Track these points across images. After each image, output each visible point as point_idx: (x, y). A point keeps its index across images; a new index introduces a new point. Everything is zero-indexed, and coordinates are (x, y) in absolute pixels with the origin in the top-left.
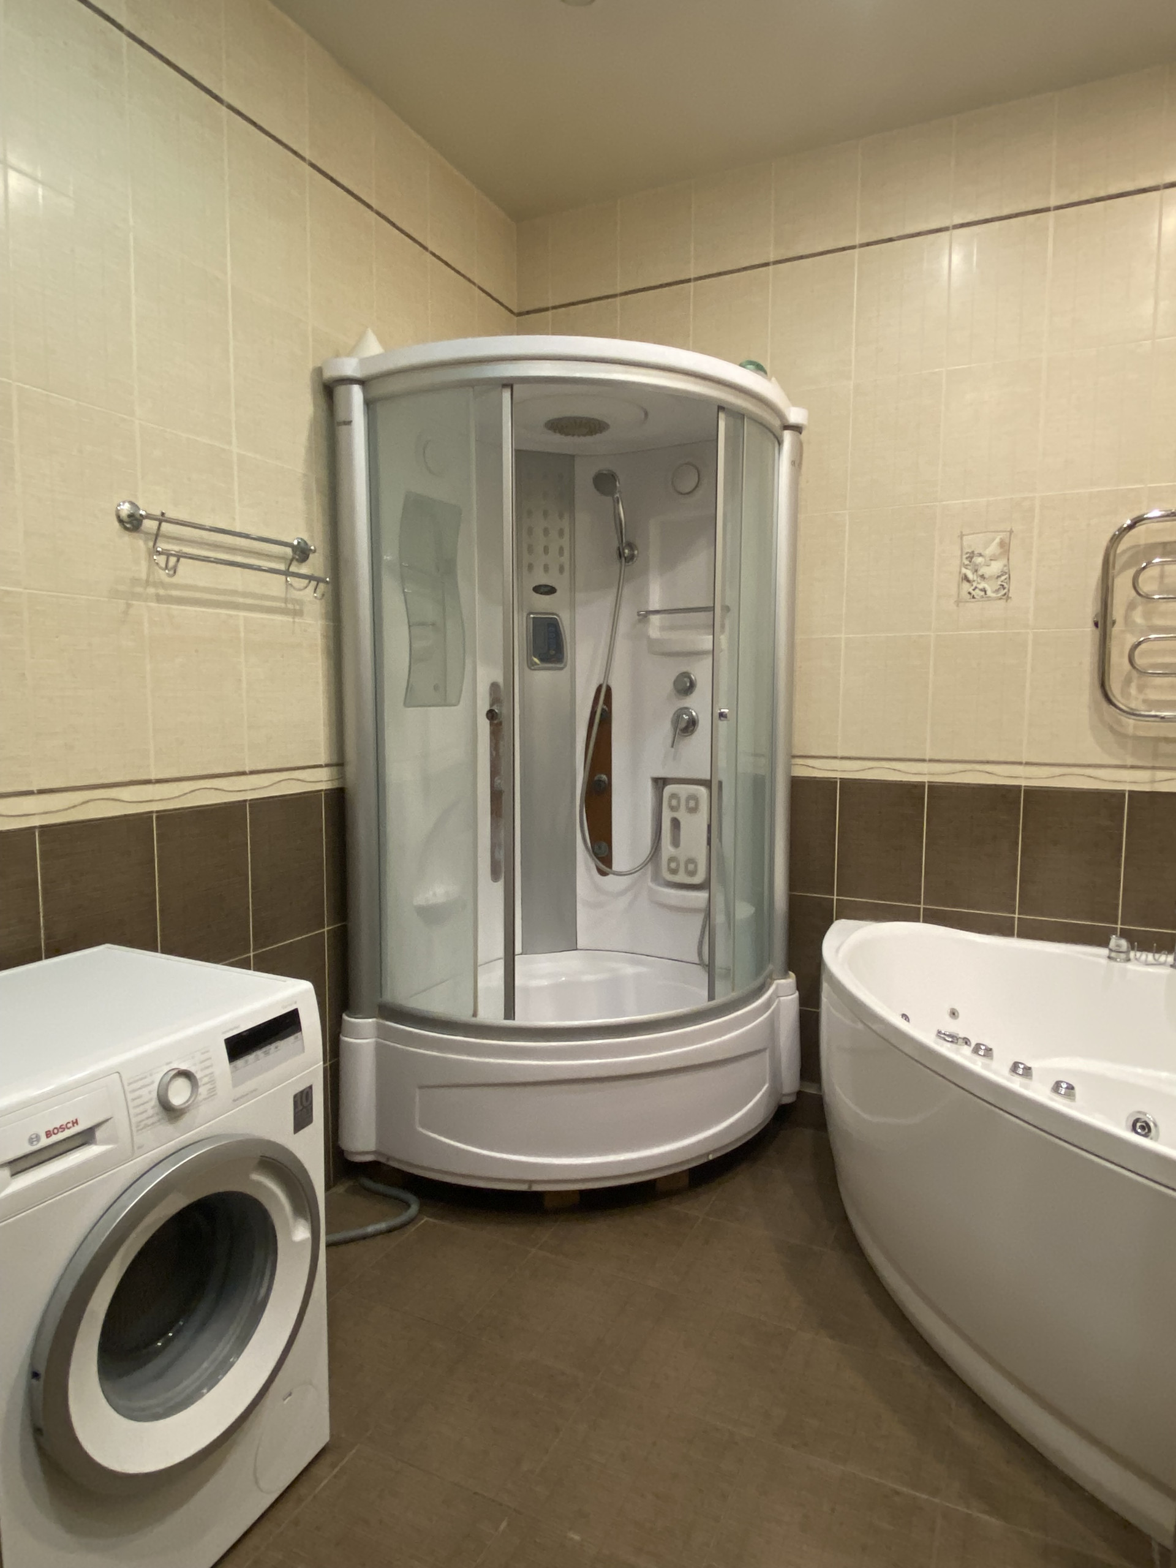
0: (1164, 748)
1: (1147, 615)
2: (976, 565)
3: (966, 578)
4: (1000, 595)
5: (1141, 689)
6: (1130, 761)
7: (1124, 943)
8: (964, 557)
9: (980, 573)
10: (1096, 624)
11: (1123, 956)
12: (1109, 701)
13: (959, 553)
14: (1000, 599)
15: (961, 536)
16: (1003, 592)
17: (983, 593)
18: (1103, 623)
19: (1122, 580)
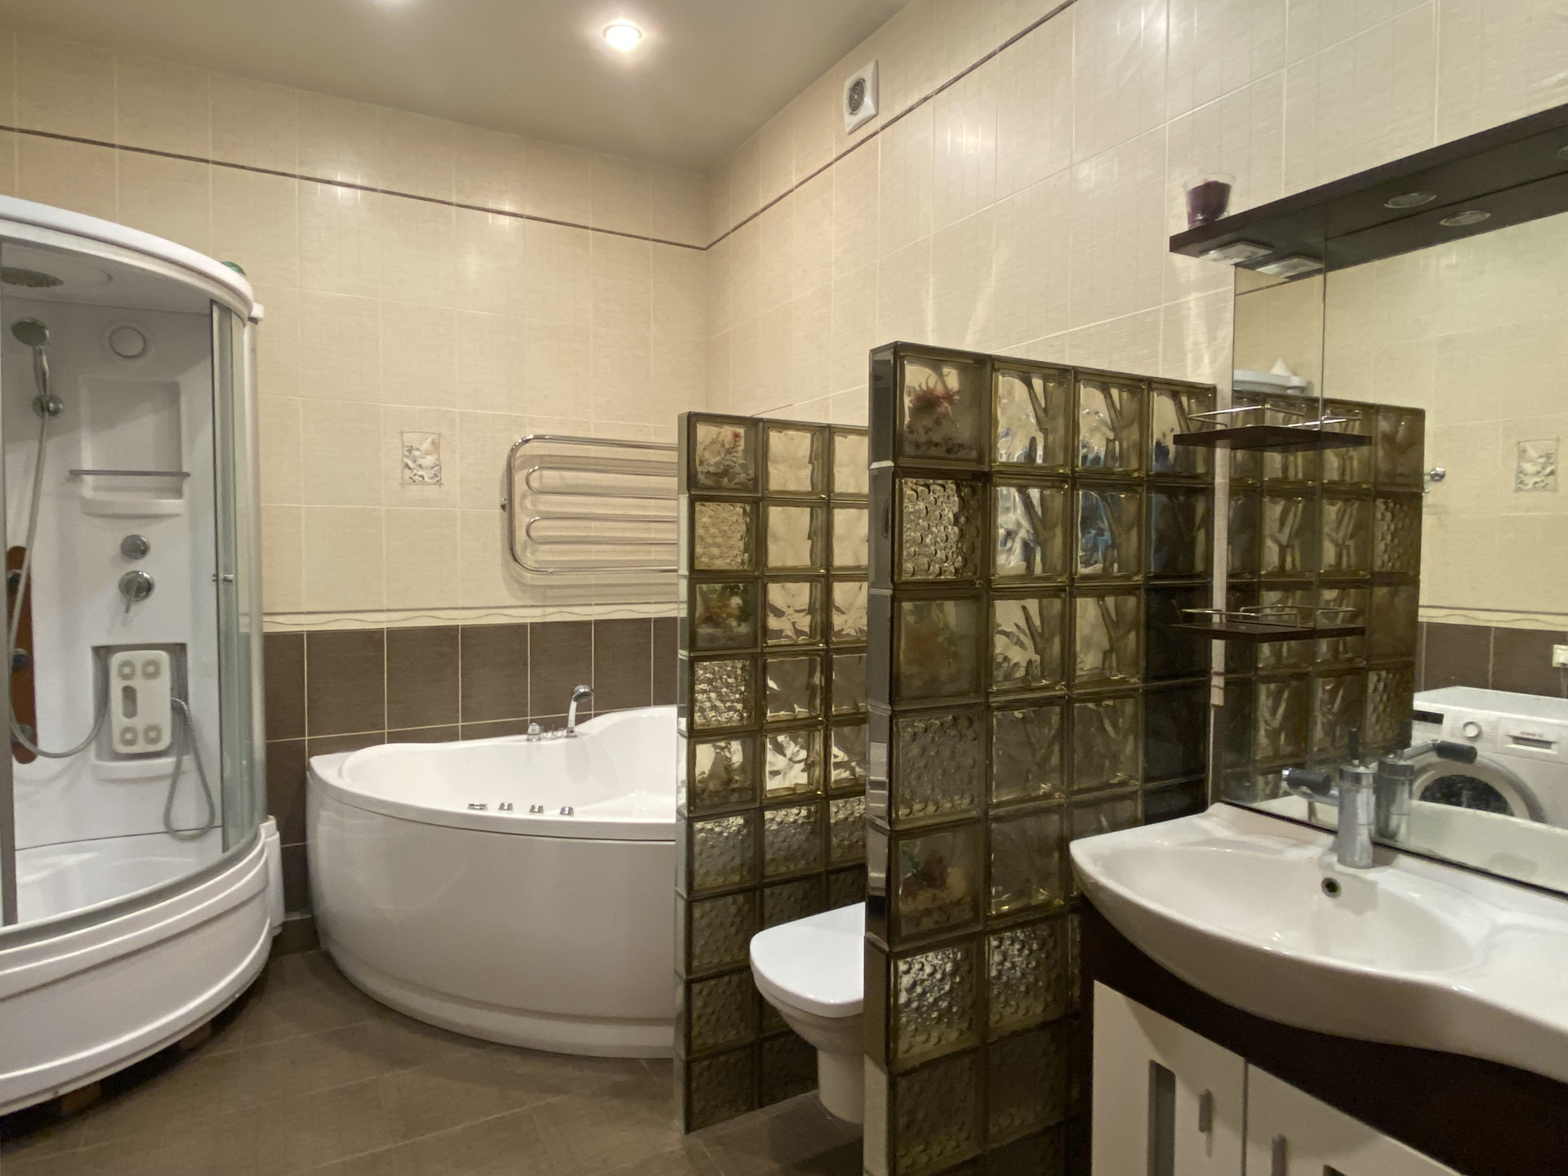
0: (550, 592)
1: (534, 503)
2: (414, 456)
3: (407, 466)
4: (433, 481)
5: (533, 553)
6: (529, 602)
7: (537, 728)
8: (405, 449)
9: (418, 463)
10: (503, 507)
11: (537, 737)
12: (516, 560)
13: (400, 446)
14: (435, 484)
15: (402, 433)
16: (437, 479)
17: (421, 479)
18: (508, 507)
19: (519, 477)
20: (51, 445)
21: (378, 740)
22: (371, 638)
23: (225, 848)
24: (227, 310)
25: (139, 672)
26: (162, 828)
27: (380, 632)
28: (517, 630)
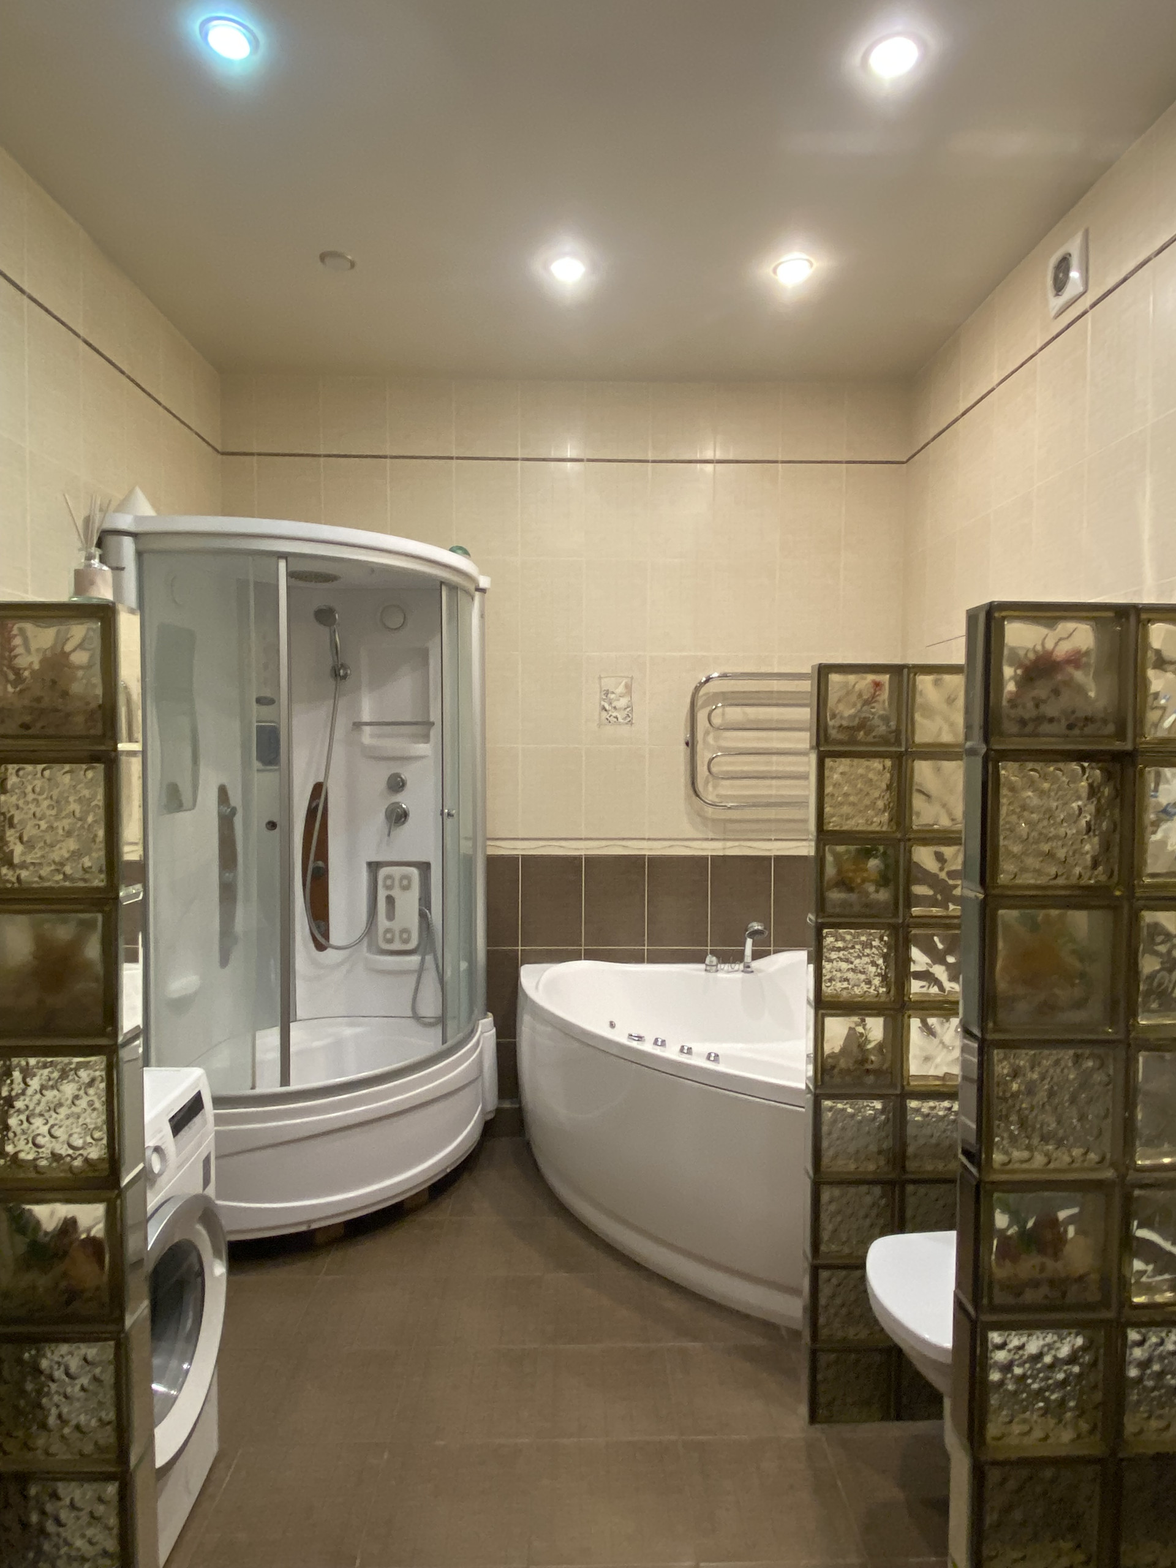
0: (729, 826)
1: (716, 739)
2: (610, 699)
3: (604, 709)
4: (626, 721)
5: (715, 787)
6: (711, 836)
7: (714, 959)
8: (603, 693)
9: (613, 705)
10: (687, 744)
11: (714, 968)
12: (697, 796)
13: (598, 690)
14: (627, 724)
15: (600, 678)
16: (629, 719)
17: (615, 720)
18: (691, 743)
19: (702, 716)
20: (342, 703)
21: (576, 956)
22: (571, 863)
23: (444, 1041)
24: (453, 588)
25: (397, 883)
26: (410, 1014)
27: (578, 858)
28: (697, 863)
